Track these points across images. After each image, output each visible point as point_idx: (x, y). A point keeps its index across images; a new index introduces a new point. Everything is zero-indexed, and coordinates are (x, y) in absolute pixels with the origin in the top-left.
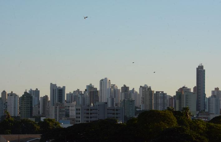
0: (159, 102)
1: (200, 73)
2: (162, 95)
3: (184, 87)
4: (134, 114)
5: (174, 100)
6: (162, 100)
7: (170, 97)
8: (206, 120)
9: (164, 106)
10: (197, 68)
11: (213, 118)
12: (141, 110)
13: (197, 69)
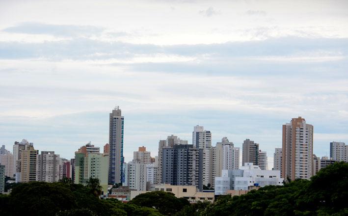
0: (47, 170)
1: (116, 122)
2: (52, 158)
3: (88, 146)
4: (3, 189)
5: (71, 166)
6: (52, 166)
7: (65, 162)
8: (124, 199)
9: (54, 177)
10: (110, 114)
11: (136, 197)
12: (16, 182)
13: (111, 115)
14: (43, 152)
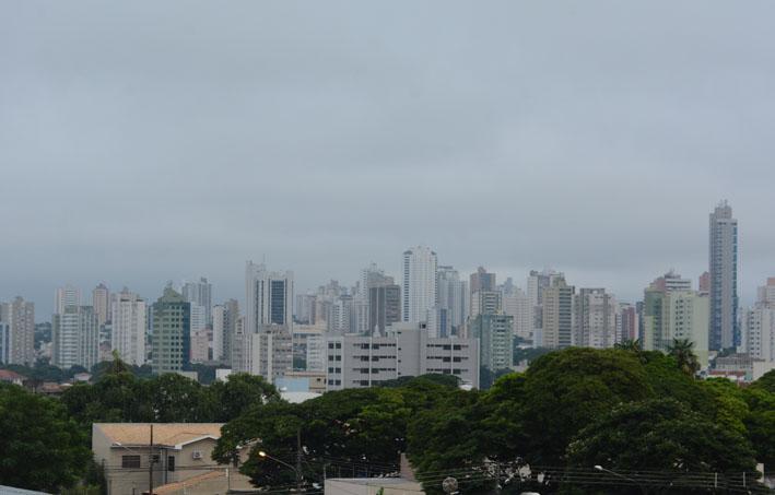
0: (591, 324)
1: (722, 231)
2: (601, 302)
3: (667, 276)
4: (511, 360)
5: (637, 317)
6: (600, 315)
7: (626, 307)
8: (742, 379)
9: (606, 336)
10: (711, 215)
11: (765, 374)
12: (535, 346)
13: (713, 217)
14: (582, 290)
